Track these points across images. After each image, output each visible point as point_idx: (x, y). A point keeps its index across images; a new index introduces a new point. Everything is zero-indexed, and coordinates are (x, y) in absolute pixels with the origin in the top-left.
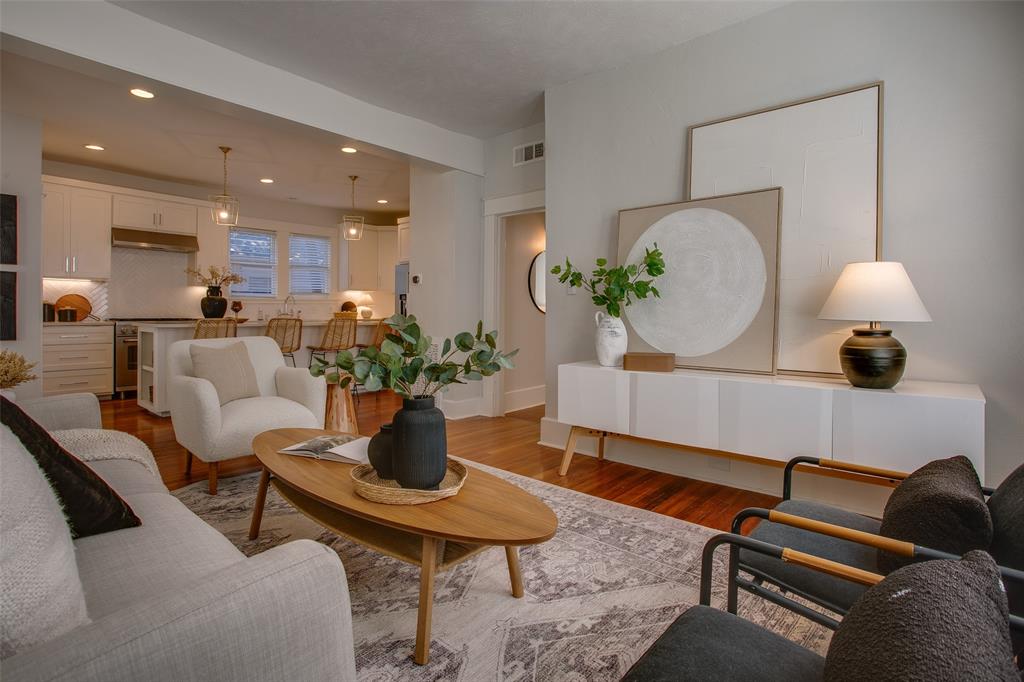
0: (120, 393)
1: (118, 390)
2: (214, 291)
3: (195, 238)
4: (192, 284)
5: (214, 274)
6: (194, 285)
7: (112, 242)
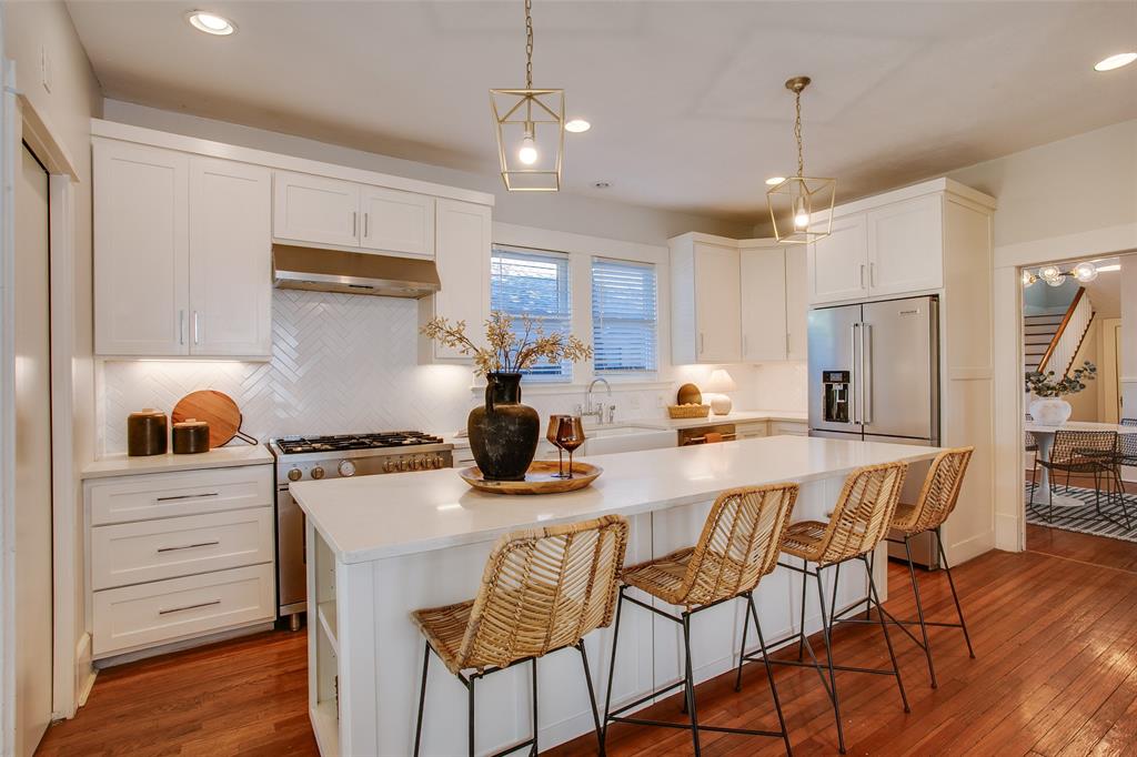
0: (288, 618)
1: (284, 611)
2: (504, 386)
3: (432, 264)
4: (425, 358)
5: (499, 337)
6: (431, 363)
7: (273, 273)
